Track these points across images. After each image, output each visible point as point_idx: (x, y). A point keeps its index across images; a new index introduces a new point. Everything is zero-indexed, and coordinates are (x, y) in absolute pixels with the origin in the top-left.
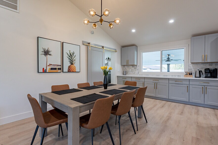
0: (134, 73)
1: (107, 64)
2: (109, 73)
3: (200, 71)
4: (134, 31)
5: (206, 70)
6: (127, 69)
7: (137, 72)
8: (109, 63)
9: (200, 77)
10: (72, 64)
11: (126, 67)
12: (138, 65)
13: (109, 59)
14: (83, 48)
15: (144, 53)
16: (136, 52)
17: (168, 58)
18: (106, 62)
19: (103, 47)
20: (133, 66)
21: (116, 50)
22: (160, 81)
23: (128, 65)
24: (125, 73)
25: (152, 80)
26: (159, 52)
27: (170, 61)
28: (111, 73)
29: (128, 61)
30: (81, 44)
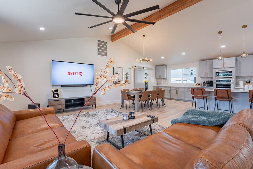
0: (165, 84)
1: (146, 78)
2: (147, 84)
3: (204, 83)
4: (163, 58)
5: (207, 81)
6: (160, 81)
7: (166, 83)
8: (147, 77)
9: (204, 86)
10: (127, 79)
11: (159, 80)
12: (167, 78)
13: (147, 74)
14: (132, 70)
15: (171, 70)
16: (165, 70)
17: (192, 73)
18: (145, 76)
19: (143, 68)
20: (164, 79)
21: (152, 68)
22: (180, 89)
23: (160, 79)
24: (158, 84)
25: (175, 89)
26: (181, 70)
27: (193, 75)
28: (149, 84)
29: (160, 76)
30: (131, 67)
